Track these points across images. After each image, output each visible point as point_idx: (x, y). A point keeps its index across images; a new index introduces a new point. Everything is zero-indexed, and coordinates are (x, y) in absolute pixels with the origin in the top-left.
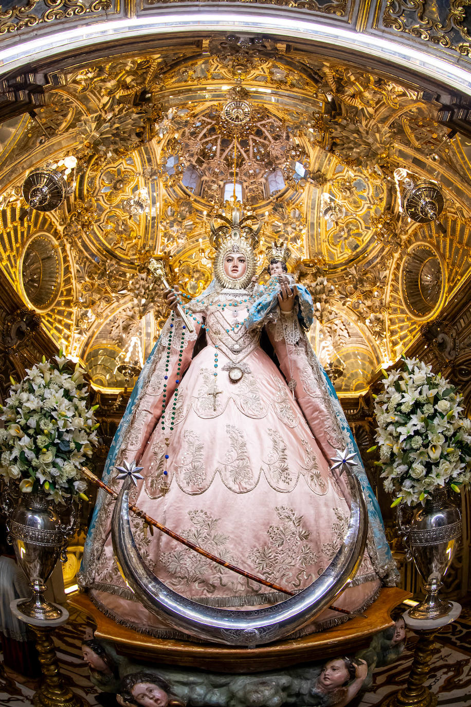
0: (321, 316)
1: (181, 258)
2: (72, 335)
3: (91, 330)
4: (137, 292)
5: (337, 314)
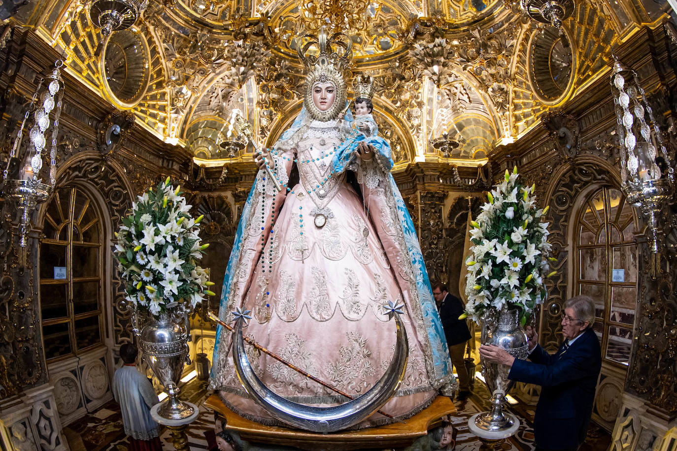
0: (439, 81)
1: (282, 14)
2: (169, 116)
3: (188, 107)
4: (234, 60)
5: (456, 77)
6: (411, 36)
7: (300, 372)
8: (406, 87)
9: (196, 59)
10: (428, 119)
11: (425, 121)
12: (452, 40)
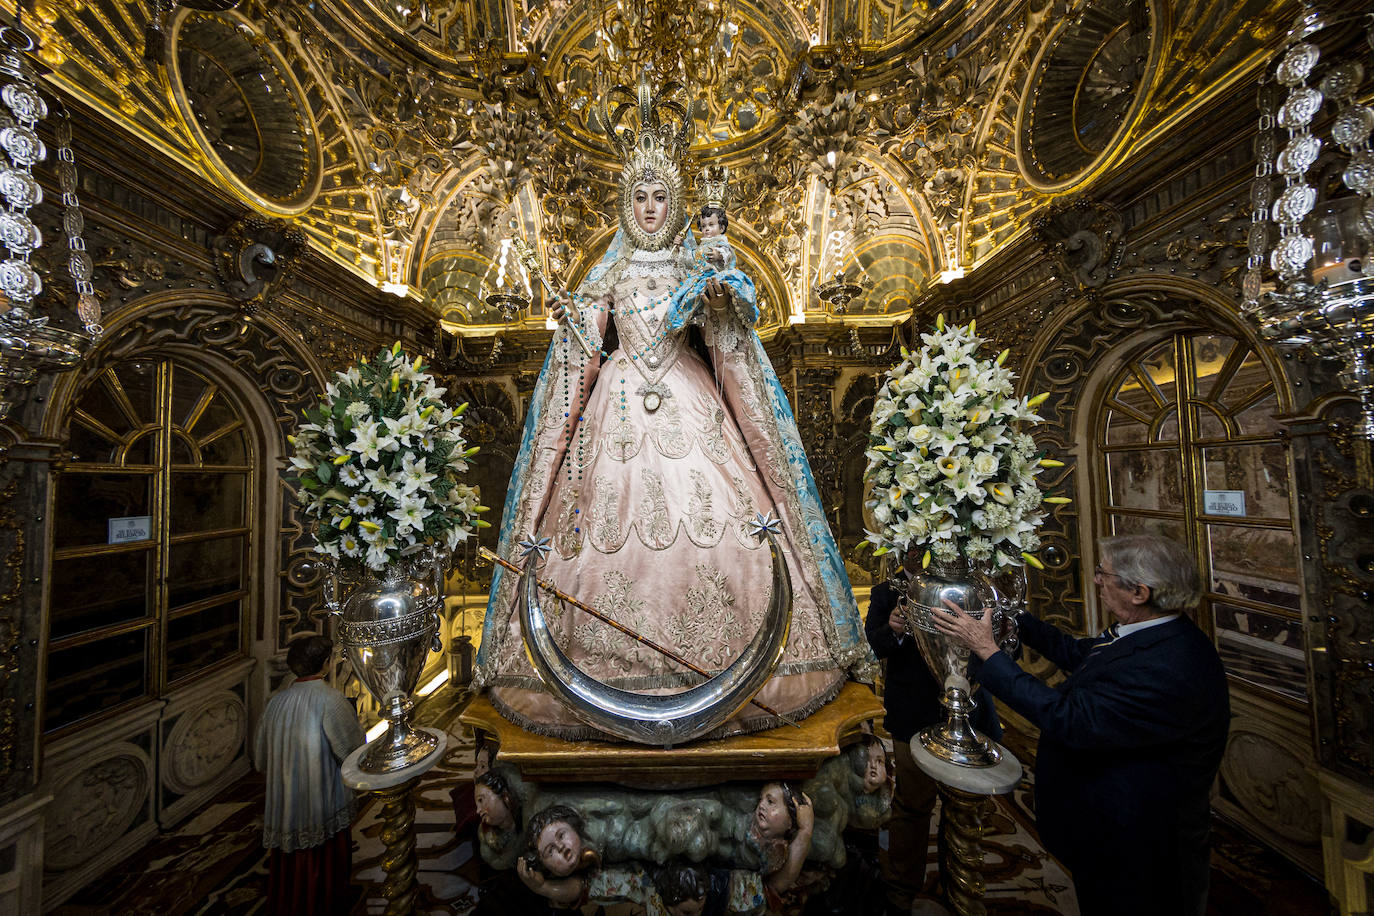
0: (835, 180)
1: (566, 51)
2: (381, 242)
3: (418, 229)
4: (491, 145)
5: (867, 170)
6: (792, 95)
7: (627, 633)
8: (778, 199)
9: (415, 133)
10: (813, 253)
11: (807, 257)
12: (867, 92)
